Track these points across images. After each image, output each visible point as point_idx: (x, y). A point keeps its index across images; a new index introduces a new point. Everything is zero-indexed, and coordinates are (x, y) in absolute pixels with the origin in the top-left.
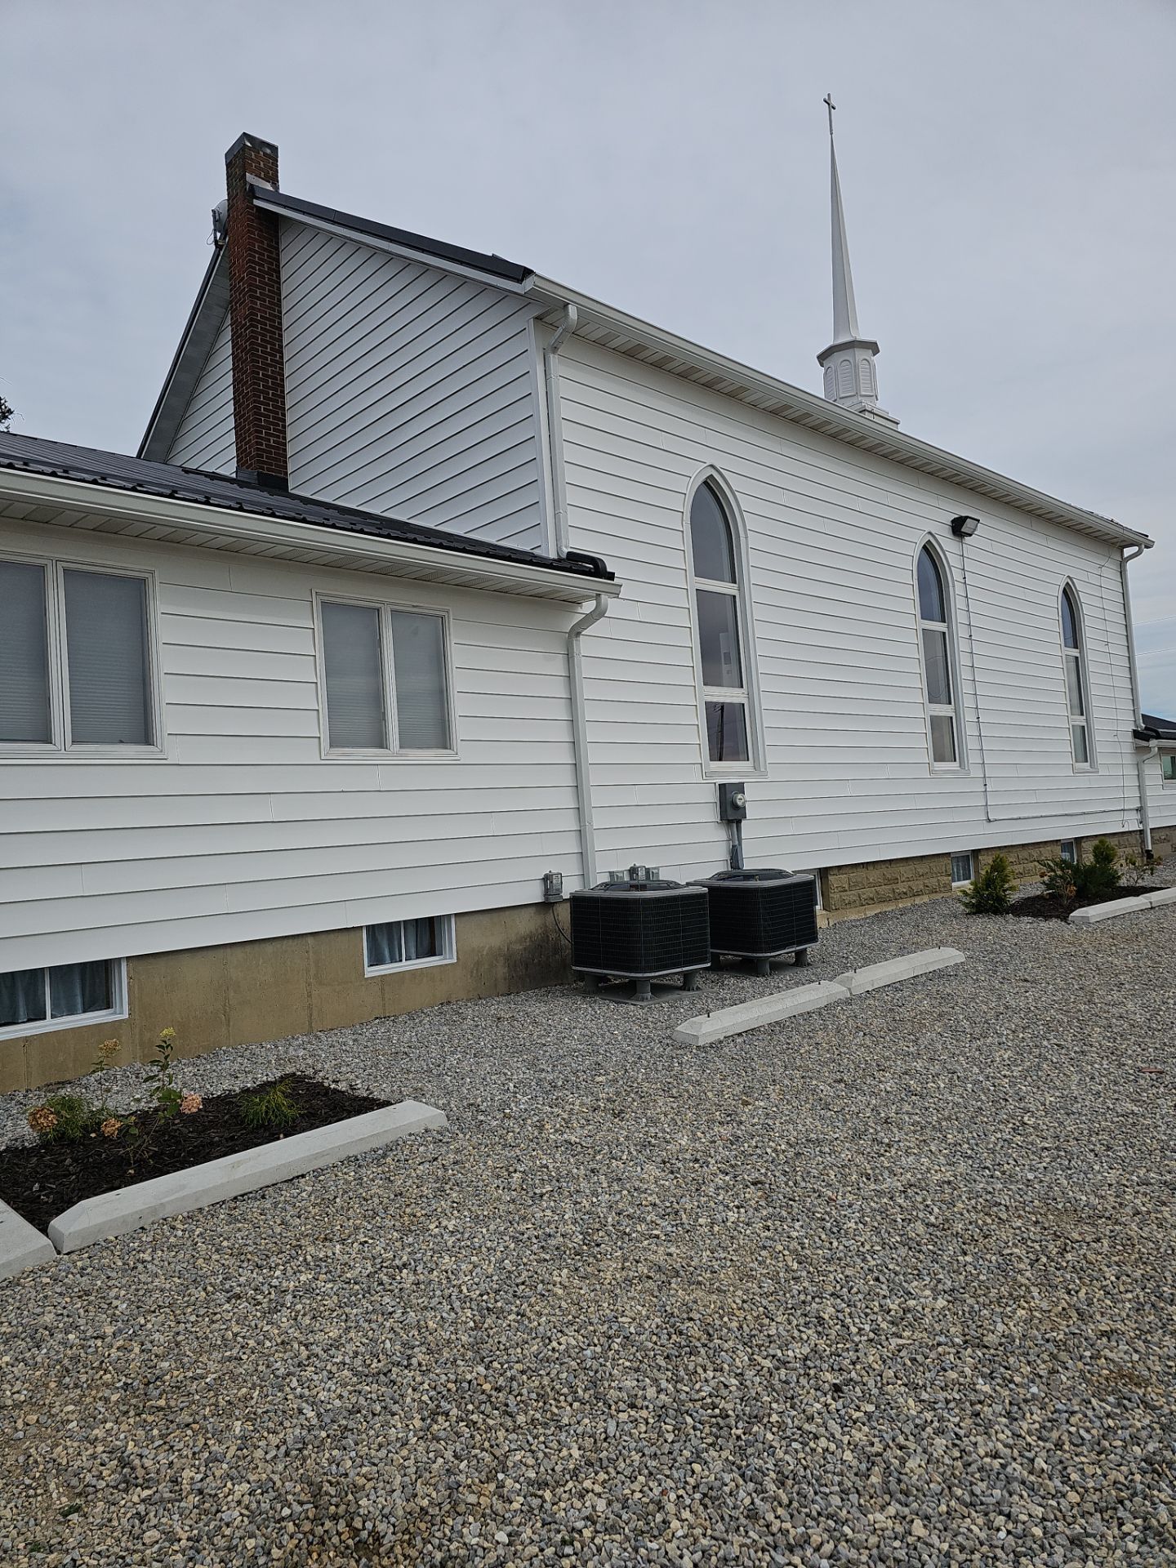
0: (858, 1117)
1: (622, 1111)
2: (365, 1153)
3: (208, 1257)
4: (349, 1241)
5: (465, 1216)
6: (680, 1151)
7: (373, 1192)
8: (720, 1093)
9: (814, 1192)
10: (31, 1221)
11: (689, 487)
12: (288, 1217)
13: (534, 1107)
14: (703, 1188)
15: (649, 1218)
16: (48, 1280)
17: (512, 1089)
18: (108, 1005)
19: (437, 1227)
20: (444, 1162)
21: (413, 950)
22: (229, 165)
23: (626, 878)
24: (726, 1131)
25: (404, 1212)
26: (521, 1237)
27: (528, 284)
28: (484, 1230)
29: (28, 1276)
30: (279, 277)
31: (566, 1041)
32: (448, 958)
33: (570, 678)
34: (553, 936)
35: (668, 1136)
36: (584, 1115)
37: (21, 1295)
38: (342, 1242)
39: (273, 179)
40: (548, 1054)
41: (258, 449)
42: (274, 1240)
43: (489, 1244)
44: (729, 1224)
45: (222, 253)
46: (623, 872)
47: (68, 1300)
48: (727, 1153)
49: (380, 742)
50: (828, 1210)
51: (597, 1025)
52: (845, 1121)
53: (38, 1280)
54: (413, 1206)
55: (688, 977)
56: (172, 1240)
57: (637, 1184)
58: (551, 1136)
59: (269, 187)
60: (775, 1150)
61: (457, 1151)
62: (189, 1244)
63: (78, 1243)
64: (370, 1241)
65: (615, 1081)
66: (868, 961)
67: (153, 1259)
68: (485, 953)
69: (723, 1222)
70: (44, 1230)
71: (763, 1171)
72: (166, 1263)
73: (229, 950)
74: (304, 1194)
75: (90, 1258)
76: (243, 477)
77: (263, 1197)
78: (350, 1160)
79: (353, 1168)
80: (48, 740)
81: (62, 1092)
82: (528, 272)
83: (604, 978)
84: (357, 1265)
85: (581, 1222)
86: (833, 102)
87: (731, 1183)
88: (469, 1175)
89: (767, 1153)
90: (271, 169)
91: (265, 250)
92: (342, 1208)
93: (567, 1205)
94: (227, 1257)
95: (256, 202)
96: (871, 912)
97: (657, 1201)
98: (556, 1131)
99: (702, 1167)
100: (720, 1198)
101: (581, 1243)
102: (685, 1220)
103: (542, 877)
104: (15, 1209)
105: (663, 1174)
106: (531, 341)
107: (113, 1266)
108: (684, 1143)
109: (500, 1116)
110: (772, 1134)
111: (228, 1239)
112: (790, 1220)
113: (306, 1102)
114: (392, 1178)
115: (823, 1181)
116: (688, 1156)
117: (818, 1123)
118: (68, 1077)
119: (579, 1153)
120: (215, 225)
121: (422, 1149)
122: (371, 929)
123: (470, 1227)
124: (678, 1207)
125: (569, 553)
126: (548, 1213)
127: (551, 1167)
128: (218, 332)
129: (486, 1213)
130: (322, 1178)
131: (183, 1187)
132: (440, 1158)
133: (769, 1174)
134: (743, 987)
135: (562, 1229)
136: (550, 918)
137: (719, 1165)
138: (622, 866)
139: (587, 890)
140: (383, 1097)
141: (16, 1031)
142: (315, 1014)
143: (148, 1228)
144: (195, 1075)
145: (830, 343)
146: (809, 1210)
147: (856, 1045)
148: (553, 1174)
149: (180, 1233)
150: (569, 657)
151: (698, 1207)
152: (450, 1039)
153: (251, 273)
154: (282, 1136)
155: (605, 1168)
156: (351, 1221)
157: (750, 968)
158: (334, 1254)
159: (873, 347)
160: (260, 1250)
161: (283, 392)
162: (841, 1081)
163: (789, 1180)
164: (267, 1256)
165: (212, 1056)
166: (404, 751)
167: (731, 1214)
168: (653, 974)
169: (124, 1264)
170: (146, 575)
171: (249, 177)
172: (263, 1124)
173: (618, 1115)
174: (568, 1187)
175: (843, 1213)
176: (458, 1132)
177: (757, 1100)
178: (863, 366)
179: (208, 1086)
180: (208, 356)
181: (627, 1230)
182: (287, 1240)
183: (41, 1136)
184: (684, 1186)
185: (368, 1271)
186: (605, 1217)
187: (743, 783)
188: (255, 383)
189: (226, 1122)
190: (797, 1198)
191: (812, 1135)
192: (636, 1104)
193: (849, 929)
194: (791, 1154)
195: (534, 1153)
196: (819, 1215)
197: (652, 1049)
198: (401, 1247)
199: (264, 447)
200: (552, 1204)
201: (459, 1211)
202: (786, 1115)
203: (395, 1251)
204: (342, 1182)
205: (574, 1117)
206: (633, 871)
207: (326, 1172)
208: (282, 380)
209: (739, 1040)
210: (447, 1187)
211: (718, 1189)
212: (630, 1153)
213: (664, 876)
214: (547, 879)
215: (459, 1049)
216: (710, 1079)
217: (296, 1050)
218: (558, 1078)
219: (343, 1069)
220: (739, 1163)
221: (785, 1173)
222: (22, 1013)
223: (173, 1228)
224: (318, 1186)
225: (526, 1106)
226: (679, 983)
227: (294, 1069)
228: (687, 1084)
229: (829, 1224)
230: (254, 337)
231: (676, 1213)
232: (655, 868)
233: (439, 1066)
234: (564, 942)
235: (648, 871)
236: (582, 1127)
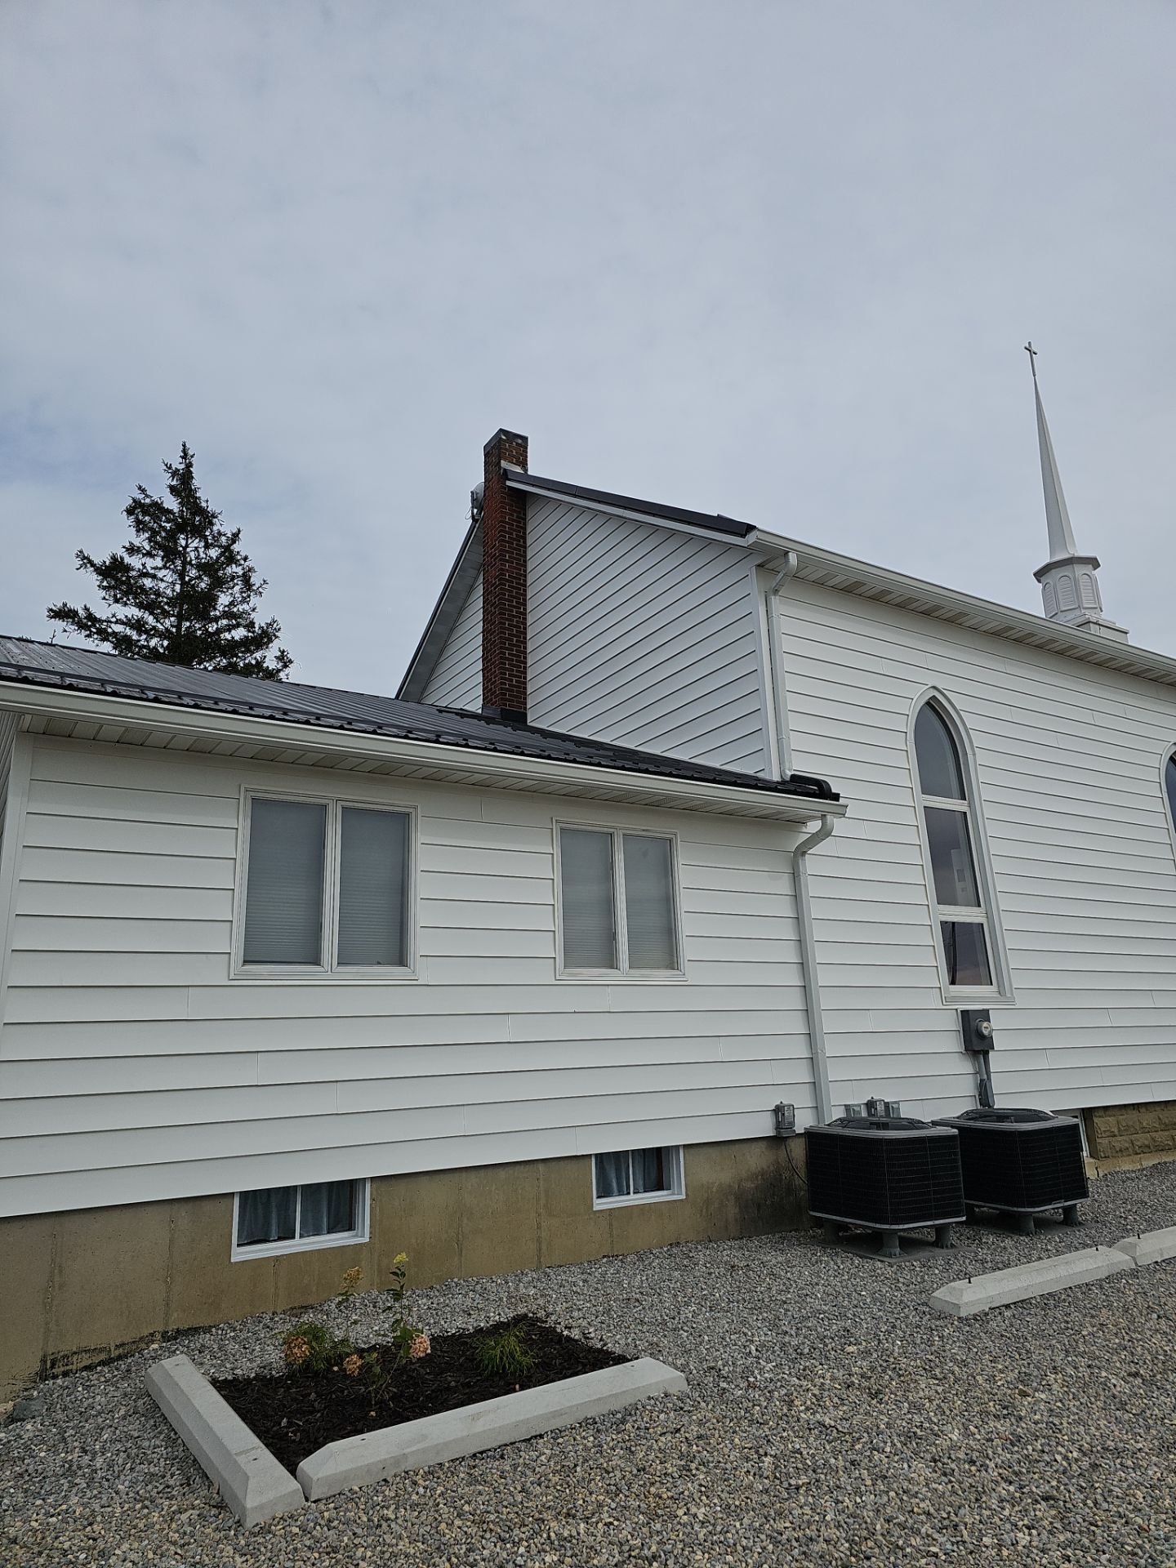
0: (1163, 1424)
1: (878, 1392)
2: (604, 1416)
3: (450, 1522)
4: (594, 1520)
5: (715, 1504)
6: (951, 1448)
7: (614, 1463)
8: (991, 1379)
9: (1120, 1517)
10: (281, 1461)
11: (912, 708)
12: (529, 1484)
13: (780, 1377)
14: (984, 1499)
15: (923, 1530)
16: (296, 1530)
17: (754, 1352)
18: (350, 1227)
19: (685, 1514)
20: (687, 1435)
21: (641, 1183)
22: (486, 455)
23: (864, 1114)
24: (1003, 1427)
25: (649, 1492)
26: (779, 1538)
27: (751, 538)
28: (738, 1524)
29: (278, 1523)
30: (525, 542)
31: (809, 1300)
32: (675, 1194)
33: (797, 898)
34: (786, 1175)
35: (936, 1428)
36: (837, 1392)
37: (272, 1544)
38: (586, 1520)
39: (523, 464)
40: (790, 1313)
41: (502, 689)
42: (516, 1509)
43: (744, 1542)
44: (1020, 1548)
45: (477, 525)
46: (859, 1105)
47: (317, 1555)
48: (1008, 1456)
49: (611, 962)
50: (1140, 1542)
51: (841, 1282)
52: (1148, 1428)
53: (288, 1528)
54: (658, 1485)
55: (940, 1231)
56: (414, 1497)
57: (906, 1484)
58: (802, 1415)
59: (519, 470)
60: (1066, 1458)
61: (700, 1423)
62: (431, 1504)
63: (325, 1490)
64: (616, 1523)
65: (868, 1353)
66: (1153, 1225)
67: (397, 1518)
68: (714, 1190)
69: (1013, 1545)
70: (292, 1469)
71: (1054, 1483)
72: (410, 1524)
73: (464, 1175)
74: (543, 1458)
75: (335, 1508)
76: (489, 713)
77: (502, 1457)
78: (588, 1423)
79: (591, 1432)
80: (316, 961)
81: (305, 1318)
82: (750, 528)
83: (845, 1227)
84: (604, 1551)
85: (845, 1526)
86: (1034, 349)
87: (1017, 1495)
88: (716, 1453)
89: (1056, 1460)
90: (521, 455)
91: (513, 520)
92: (583, 1478)
93: (827, 1502)
94: (469, 1523)
95: (509, 483)
96: (1149, 1161)
97: (932, 1511)
98: (807, 1409)
99: (979, 1471)
100: (1006, 1513)
101: (849, 1553)
102: (966, 1537)
103: (773, 1108)
104: (267, 1445)
105: (934, 1475)
106: (753, 586)
107: (358, 1521)
108: (955, 1438)
109: (744, 1385)
110: (1059, 1436)
111: (469, 1503)
112: (1094, 1551)
113: (540, 1349)
114: (633, 1449)
115: (1130, 1504)
116: (962, 1456)
117: (1114, 1427)
118: (311, 1301)
119: (835, 1440)
120: (472, 503)
121: (662, 1416)
122: (600, 1157)
123: (722, 1518)
124: (956, 1519)
125: (792, 776)
126: (807, 1510)
127: (805, 1453)
128: (471, 588)
129: (737, 1503)
130: (560, 1440)
131: (424, 1437)
132: (683, 1429)
133: (1062, 1487)
134: (1005, 1248)
135: (825, 1533)
136: (782, 1154)
137: (1001, 1471)
138: (858, 1099)
139: (821, 1125)
140: (618, 1350)
141: (268, 1250)
142: (544, 1247)
143: (391, 1481)
144: (429, 1308)
145: (1047, 560)
146: (1116, 1540)
147: (1150, 1330)
148: (808, 1461)
149: (421, 1491)
150: (795, 876)
151: (981, 1522)
152: (683, 1288)
153: (503, 541)
154: (517, 1387)
155: (866, 1461)
156: (594, 1496)
157: (1011, 1225)
158: (578, 1534)
159: (1094, 563)
160: (502, 1519)
161: (525, 638)
162: (1136, 1375)
163: (1087, 1498)
164: (509, 1527)
165: (444, 1288)
166: (633, 971)
167: (1020, 1535)
168: (901, 1227)
169: (369, 1520)
170: (411, 810)
171: (504, 464)
172: (497, 1372)
173: (874, 1395)
174: (827, 1481)
175: (1158, 1547)
176: (698, 1399)
177: (1036, 1390)
178: (1084, 580)
179: (443, 1323)
180: (461, 610)
181: (901, 1543)
182: (529, 1511)
183: (287, 1365)
184: (960, 1493)
185: (616, 1560)
186: (872, 1523)
187: (988, 1010)
188: (502, 632)
189: (461, 1365)
190: (1100, 1523)
191: (1109, 1443)
192: (894, 1383)
193: (1124, 1182)
194: (1085, 1464)
195: (785, 1434)
196: (1129, 1549)
197: (907, 1317)
198: (648, 1534)
199: (507, 686)
200: (810, 1499)
201: (707, 1497)
202: (1074, 1414)
203: (642, 1539)
204: (581, 1447)
205: (826, 1393)
206: (870, 1105)
207: (563, 1434)
208: (525, 629)
209: (1008, 1313)
210: (693, 1466)
211: (1002, 1501)
212: (893, 1445)
213: (906, 1112)
214: (778, 1110)
215: (693, 1300)
216: (977, 1359)
217: (526, 1288)
218: (803, 1344)
219: (575, 1314)
220: (1024, 1470)
221: (1081, 1489)
222: (274, 1231)
223: (415, 1483)
224: (557, 1450)
225: (772, 1375)
226: (932, 1238)
227: (525, 1310)
228: (951, 1364)
229: (1143, 1561)
230: (502, 594)
231: (956, 1526)
232: (895, 1102)
233: (674, 1319)
234: (797, 1182)
235: (887, 1105)
236: (836, 1407)
